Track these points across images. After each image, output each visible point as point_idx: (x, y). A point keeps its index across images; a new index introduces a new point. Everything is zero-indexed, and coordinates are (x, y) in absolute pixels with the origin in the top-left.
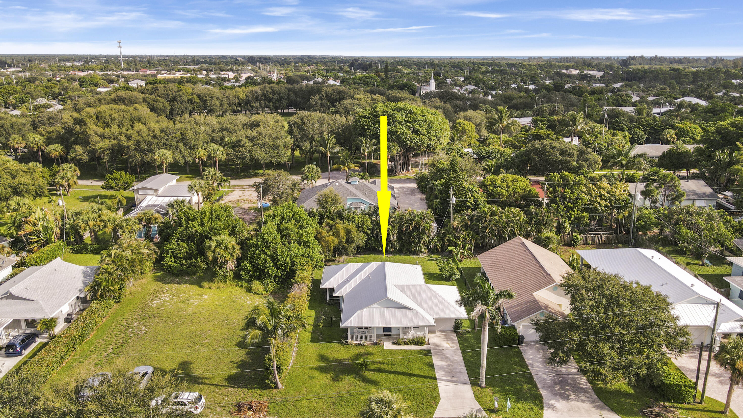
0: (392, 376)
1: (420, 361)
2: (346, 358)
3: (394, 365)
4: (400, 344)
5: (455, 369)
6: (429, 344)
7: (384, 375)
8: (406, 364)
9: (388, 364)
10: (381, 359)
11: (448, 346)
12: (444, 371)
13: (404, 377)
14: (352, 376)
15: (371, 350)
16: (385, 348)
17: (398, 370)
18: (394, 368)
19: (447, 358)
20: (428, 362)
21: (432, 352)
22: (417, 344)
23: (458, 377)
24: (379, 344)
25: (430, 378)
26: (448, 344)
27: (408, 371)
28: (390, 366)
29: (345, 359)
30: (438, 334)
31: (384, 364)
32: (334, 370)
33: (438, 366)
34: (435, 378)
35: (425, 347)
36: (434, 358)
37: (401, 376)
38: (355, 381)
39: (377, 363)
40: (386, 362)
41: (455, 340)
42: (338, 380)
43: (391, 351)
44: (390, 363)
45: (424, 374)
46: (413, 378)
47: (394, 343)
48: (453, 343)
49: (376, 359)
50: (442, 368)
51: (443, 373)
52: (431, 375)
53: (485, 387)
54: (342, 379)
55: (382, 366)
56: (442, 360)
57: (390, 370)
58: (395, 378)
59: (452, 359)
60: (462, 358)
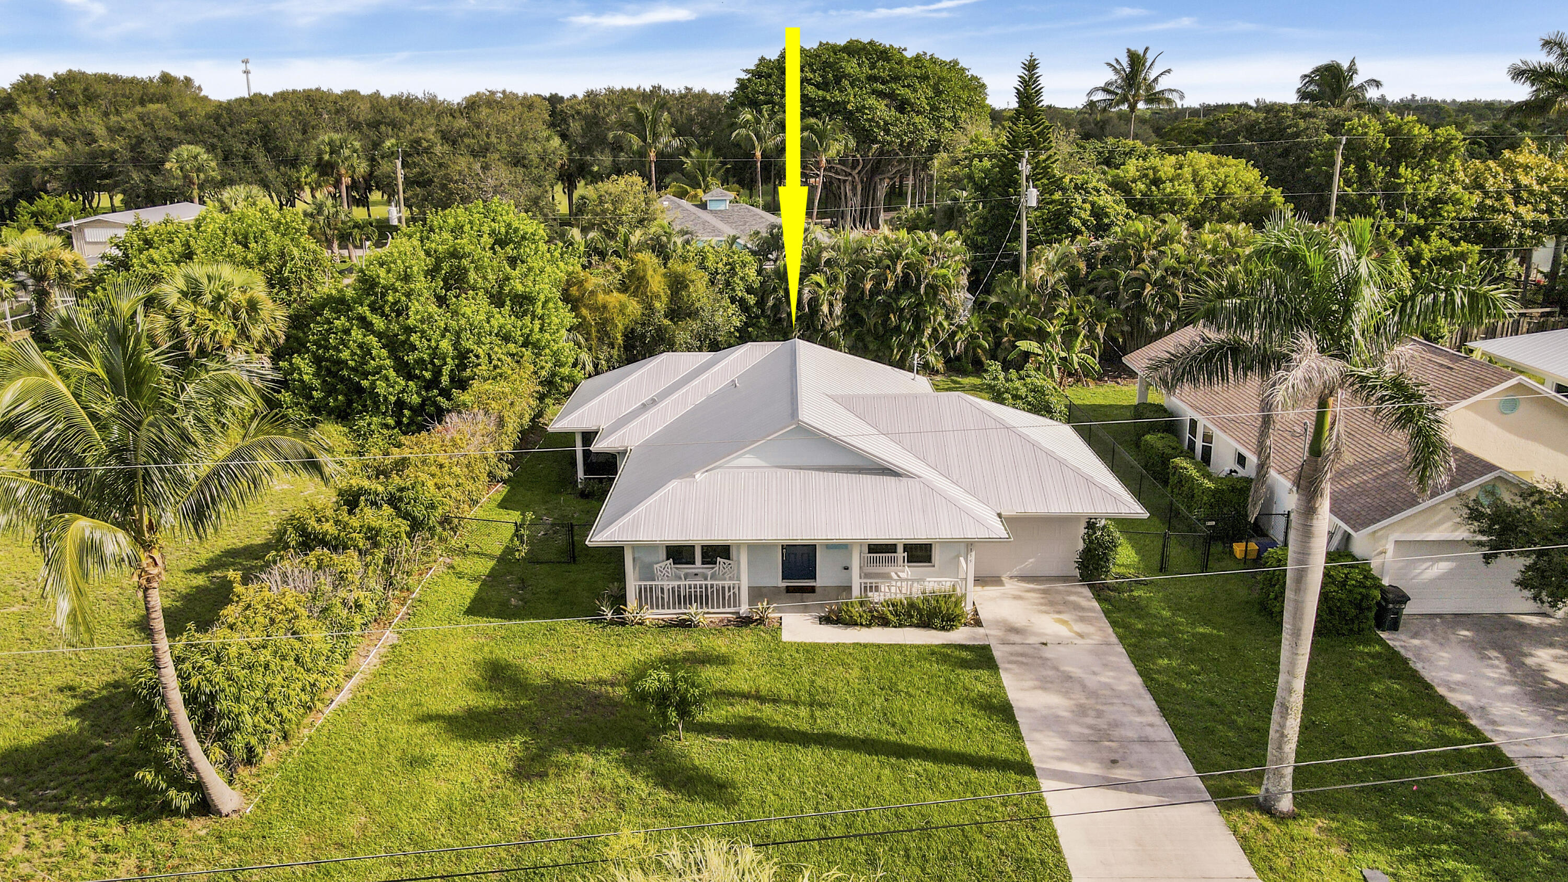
0: (809, 757)
1: (947, 690)
2: (606, 675)
3: (822, 706)
4: (851, 623)
5: (1115, 725)
6: (978, 623)
7: (773, 753)
8: (879, 702)
9: (796, 704)
10: (765, 683)
11: (1063, 631)
12: (1065, 734)
13: (874, 761)
14: (614, 754)
15: (720, 645)
16: (787, 636)
17: (845, 729)
18: (823, 722)
19: (1068, 678)
20: (981, 696)
21: (997, 654)
22: (926, 623)
23: (1141, 764)
24: (761, 621)
25: (1004, 765)
26: (1064, 622)
27: (891, 735)
28: (803, 712)
29: (601, 682)
30: (1011, 587)
31: (776, 701)
32: (535, 728)
33: (1030, 710)
34: (1026, 769)
35: (960, 635)
36: (1007, 679)
37: (858, 758)
38: (623, 777)
39: (746, 696)
40: (787, 692)
41: (1092, 610)
42: (542, 776)
43: (810, 650)
44: (805, 697)
45: (971, 750)
46: (915, 766)
47: (826, 620)
48: (1082, 619)
49: (739, 680)
50: (1050, 722)
51: (1062, 744)
52: (1003, 752)
53: (1294, 817)
54: (562, 769)
55: (767, 712)
56: (1044, 684)
57: (805, 727)
58: (827, 766)
59: (1092, 682)
60: (1138, 680)
